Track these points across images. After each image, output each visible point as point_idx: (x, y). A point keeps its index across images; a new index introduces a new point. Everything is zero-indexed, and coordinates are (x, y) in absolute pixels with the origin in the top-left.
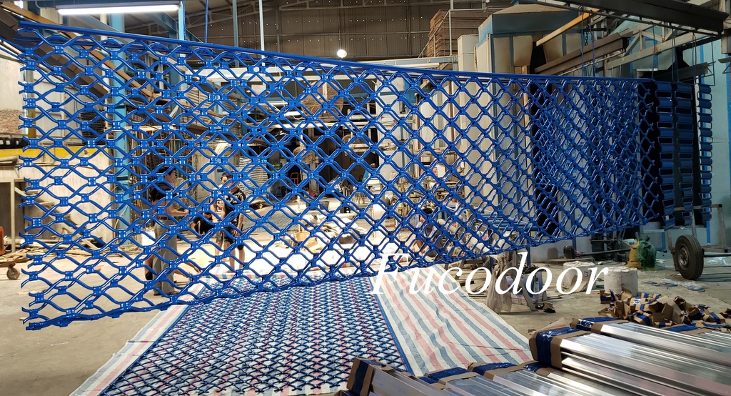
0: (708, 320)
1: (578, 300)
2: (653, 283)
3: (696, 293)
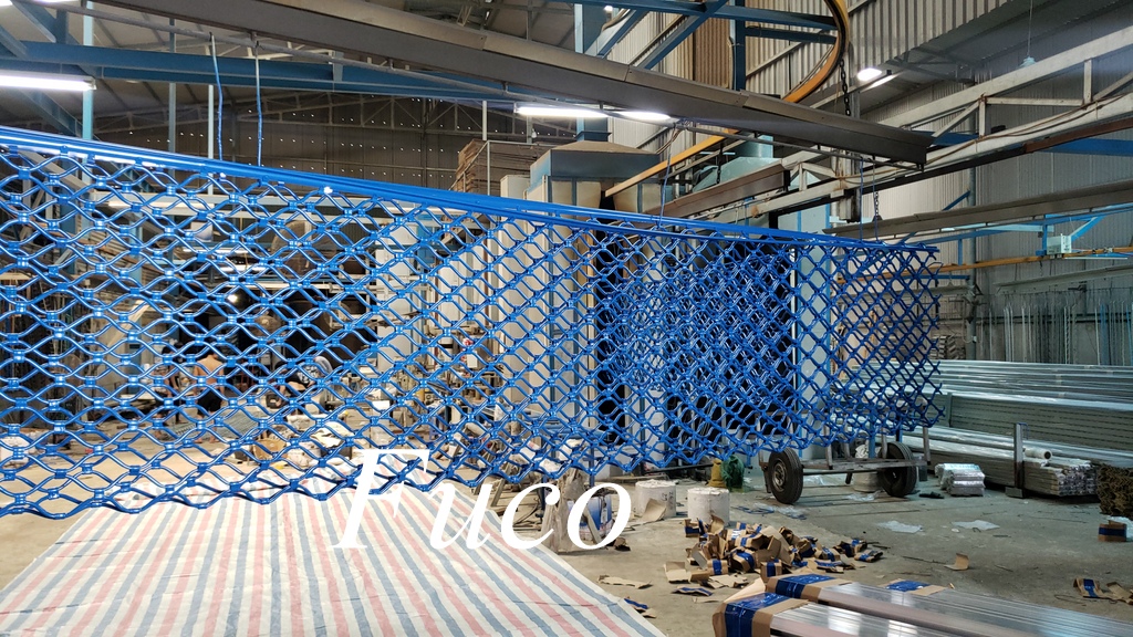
0: (821, 557)
1: (657, 534)
2: (745, 509)
3: (798, 521)
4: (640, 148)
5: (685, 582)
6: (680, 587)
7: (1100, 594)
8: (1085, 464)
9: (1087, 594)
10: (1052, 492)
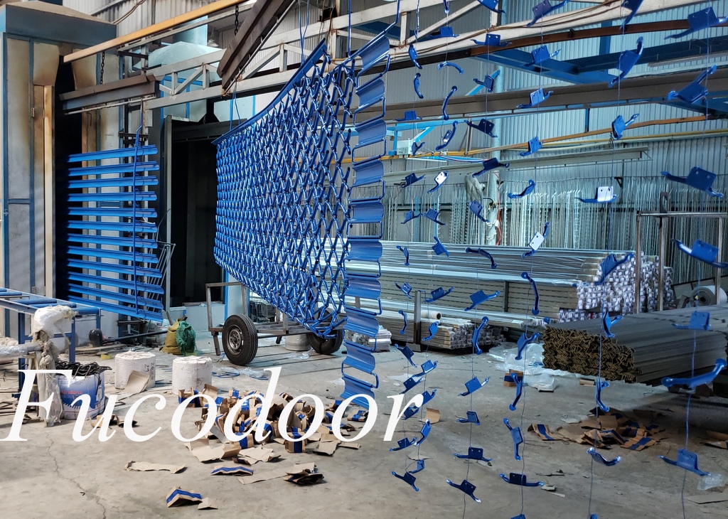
4: (95, 15)
5: (217, 460)
6: (217, 466)
7: (552, 436)
8: (467, 323)
9: (544, 438)
10: (445, 347)
